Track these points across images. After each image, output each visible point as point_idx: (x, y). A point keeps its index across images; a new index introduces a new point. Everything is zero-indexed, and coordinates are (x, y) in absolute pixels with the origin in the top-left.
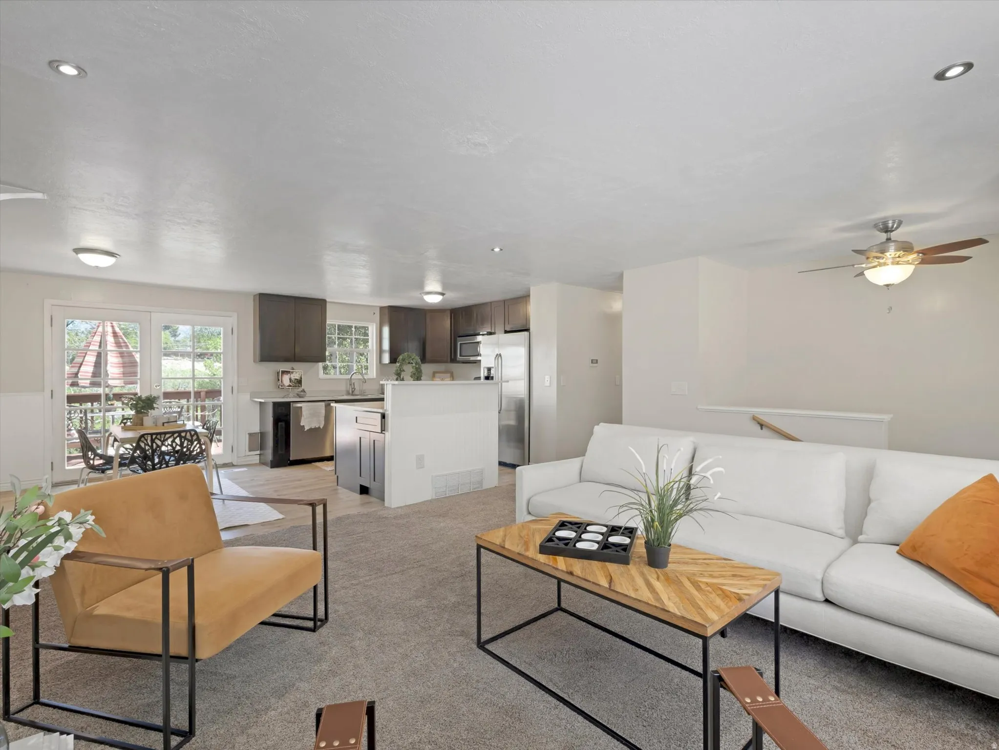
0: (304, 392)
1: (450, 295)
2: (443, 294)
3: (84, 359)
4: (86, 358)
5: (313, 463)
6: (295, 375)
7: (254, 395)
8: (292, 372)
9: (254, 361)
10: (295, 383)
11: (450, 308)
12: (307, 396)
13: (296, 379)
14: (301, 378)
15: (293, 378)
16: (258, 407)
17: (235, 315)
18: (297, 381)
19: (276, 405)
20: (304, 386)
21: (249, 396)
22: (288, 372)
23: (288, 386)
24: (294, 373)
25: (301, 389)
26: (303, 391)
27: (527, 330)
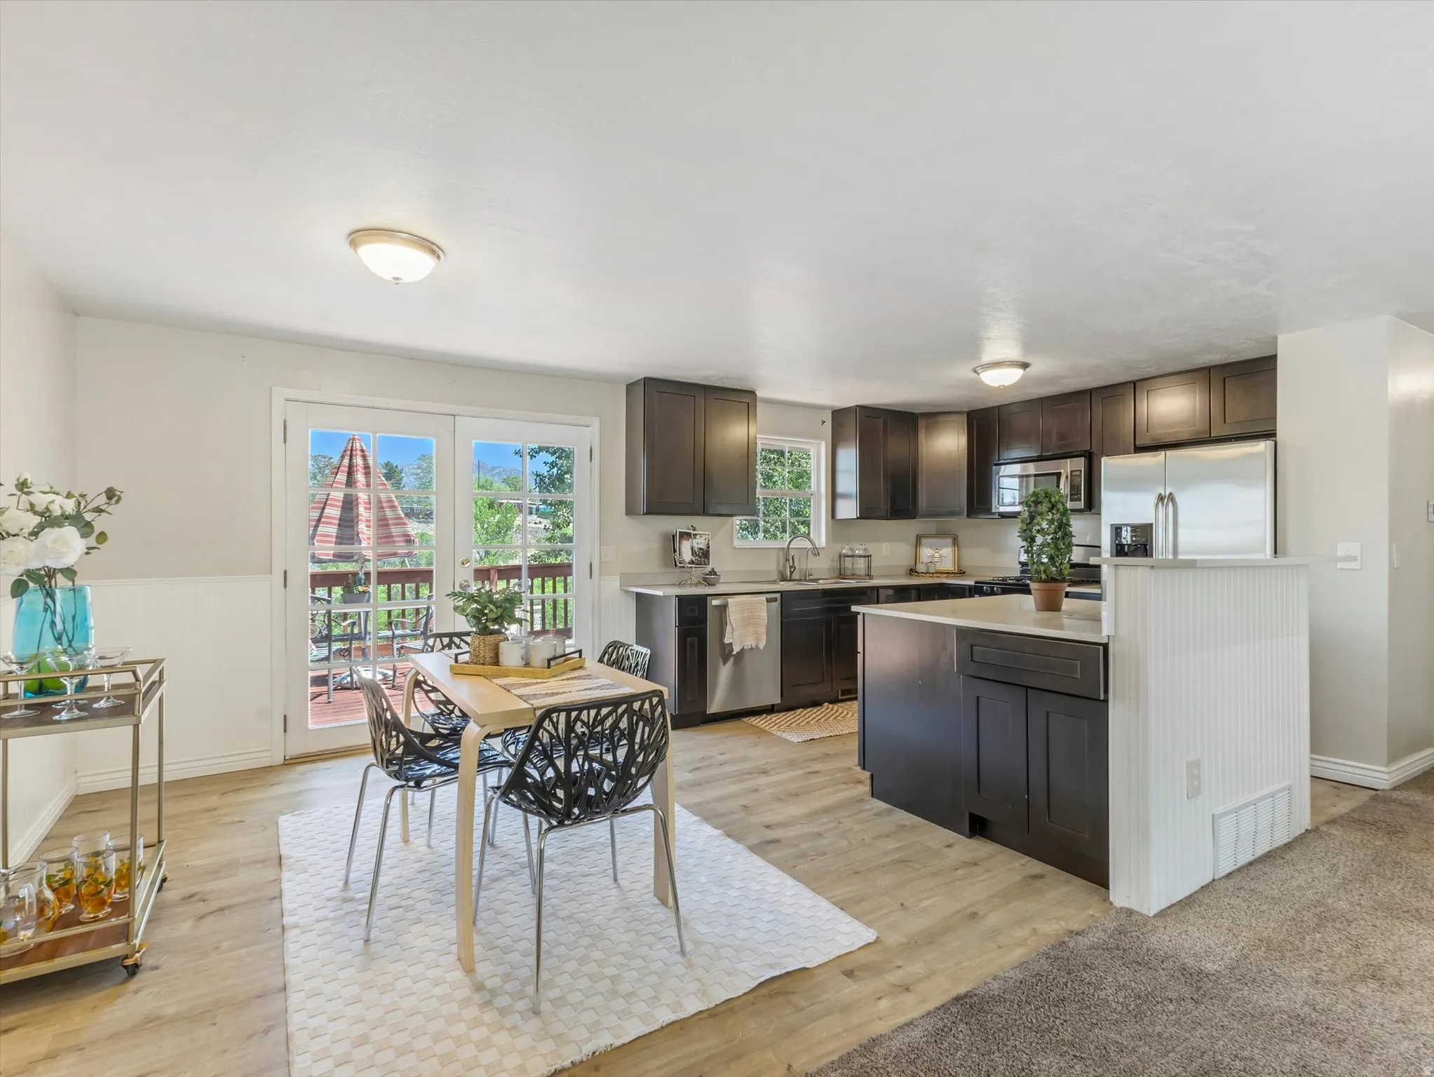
0: (715, 574)
1: (1042, 366)
2: (1025, 366)
3: (322, 513)
4: (326, 511)
5: (745, 720)
6: (699, 541)
7: (626, 579)
8: (695, 535)
9: (627, 514)
10: (700, 557)
11: (967, 410)
12: (721, 581)
13: (700, 549)
14: (708, 547)
15: (696, 546)
16: (632, 605)
17: (596, 423)
18: (703, 553)
19: (682, 600)
20: (714, 563)
21: (618, 583)
22: (685, 535)
23: (689, 563)
24: (698, 536)
25: (708, 569)
26: (713, 572)
27: (1270, 435)
